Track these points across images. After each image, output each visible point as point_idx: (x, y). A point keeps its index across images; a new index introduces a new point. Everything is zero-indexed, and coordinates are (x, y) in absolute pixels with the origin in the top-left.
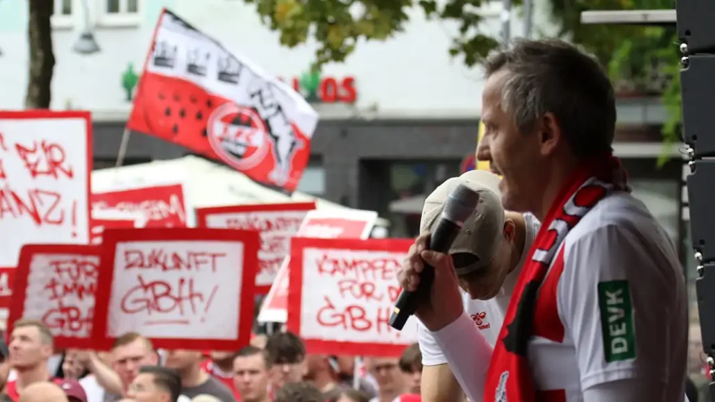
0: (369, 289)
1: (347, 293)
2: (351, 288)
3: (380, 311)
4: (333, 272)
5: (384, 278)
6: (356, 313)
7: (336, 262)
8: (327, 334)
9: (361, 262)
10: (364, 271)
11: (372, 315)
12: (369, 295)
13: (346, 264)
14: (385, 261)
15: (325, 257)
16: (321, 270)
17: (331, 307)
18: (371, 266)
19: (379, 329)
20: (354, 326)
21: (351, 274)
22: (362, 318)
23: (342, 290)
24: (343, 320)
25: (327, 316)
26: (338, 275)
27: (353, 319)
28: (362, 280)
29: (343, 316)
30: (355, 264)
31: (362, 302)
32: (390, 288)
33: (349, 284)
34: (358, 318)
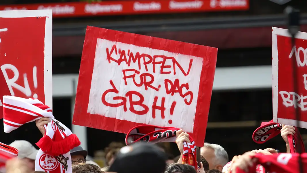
0: (148, 79)
1: (130, 80)
2: (133, 76)
3: (156, 99)
4: (119, 62)
5: (162, 72)
6: (136, 98)
7: (123, 53)
8: (106, 112)
9: (144, 55)
10: (146, 63)
11: (149, 102)
12: (148, 85)
13: (131, 55)
14: (165, 58)
15: (114, 47)
16: (109, 58)
17: (115, 90)
18: (152, 60)
19: (154, 116)
20: (132, 109)
21: (134, 65)
22: (140, 103)
23: (125, 78)
24: (124, 103)
25: (110, 97)
26: (124, 64)
27: (132, 103)
28: (143, 71)
29: (124, 99)
30: (138, 56)
31: (141, 90)
32: (167, 81)
33: (132, 73)
34: (136, 103)
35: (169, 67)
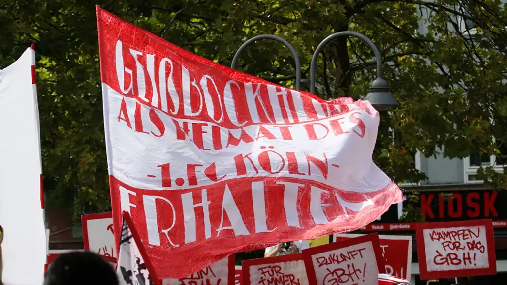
0: (457, 244)
1: (447, 248)
2: (448, 245)
3: (464, 254)
4: (438, 239)
5: (464, 239)
6: (453, 257)
7: (439, 234)
8: (438, 268)
9: (451, 232)
10: (454, 236)
11: (461, 257)
12: (458, 248)
13: (444, 234)
14: (464, 231)
15: (434, 232)
16: (432, 239)
17: (440, 255)
18: (457, 234)
19: (465, 264)
20: (452, 263)
21: (448, 239)
22: (456, 258)
23: (444, 247)
24: (447, 261)
25: (438, 260)
26: (442, 240)
27: (452, 260)
28: (453, 241)
29: (447, 259)
30: (449, 233)
31: (455, 251)
32: (468, 243)
33: (448, 243)
34: (454, 259)
35: (467, 235)
